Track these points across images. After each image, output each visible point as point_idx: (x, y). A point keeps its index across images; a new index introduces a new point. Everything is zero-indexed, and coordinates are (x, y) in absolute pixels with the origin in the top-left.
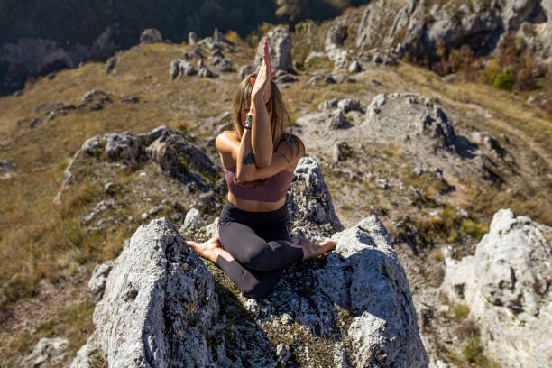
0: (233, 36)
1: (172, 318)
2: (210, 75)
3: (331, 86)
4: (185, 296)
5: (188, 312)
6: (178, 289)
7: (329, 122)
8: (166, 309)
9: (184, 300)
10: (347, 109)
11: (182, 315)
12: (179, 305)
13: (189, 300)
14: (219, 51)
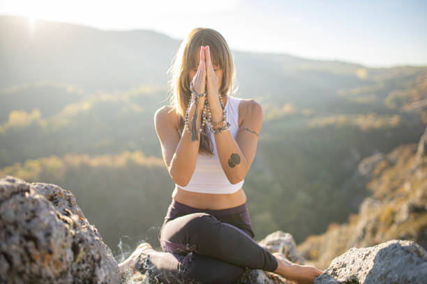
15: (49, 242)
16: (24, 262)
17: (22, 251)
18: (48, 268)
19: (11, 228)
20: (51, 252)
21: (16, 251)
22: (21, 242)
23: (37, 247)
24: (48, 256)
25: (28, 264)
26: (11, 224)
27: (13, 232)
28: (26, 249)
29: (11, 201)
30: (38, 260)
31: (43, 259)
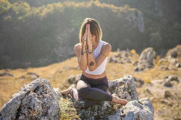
0: (133, 51)
1: (20, 114)
2: (122, 63)
3: (167, 71)
4: (32, 107)
5: (31, 115)
6: (29, 103)
7: (164, 84)
8: (19, 110)
9: (30, 108)
10: (172, 80)
11: (27, 115)
12: (26, 109)
13: (33, 109)
14: (127, 55)
15: (34, 108)
16: (28, 115)
17: (28, 112)
18: (34, 114)
19: (25, 106)
20: (35, 111)
21: (26, 112)
22: (27, 110)
23: (31, 110)
24: (34, 112)
25: (29, 115)
26: (25, 105)
27: (25, 107)
28: (29, 111)
29: (25, 98)
30: (32, 113)
31: (33, 113)
